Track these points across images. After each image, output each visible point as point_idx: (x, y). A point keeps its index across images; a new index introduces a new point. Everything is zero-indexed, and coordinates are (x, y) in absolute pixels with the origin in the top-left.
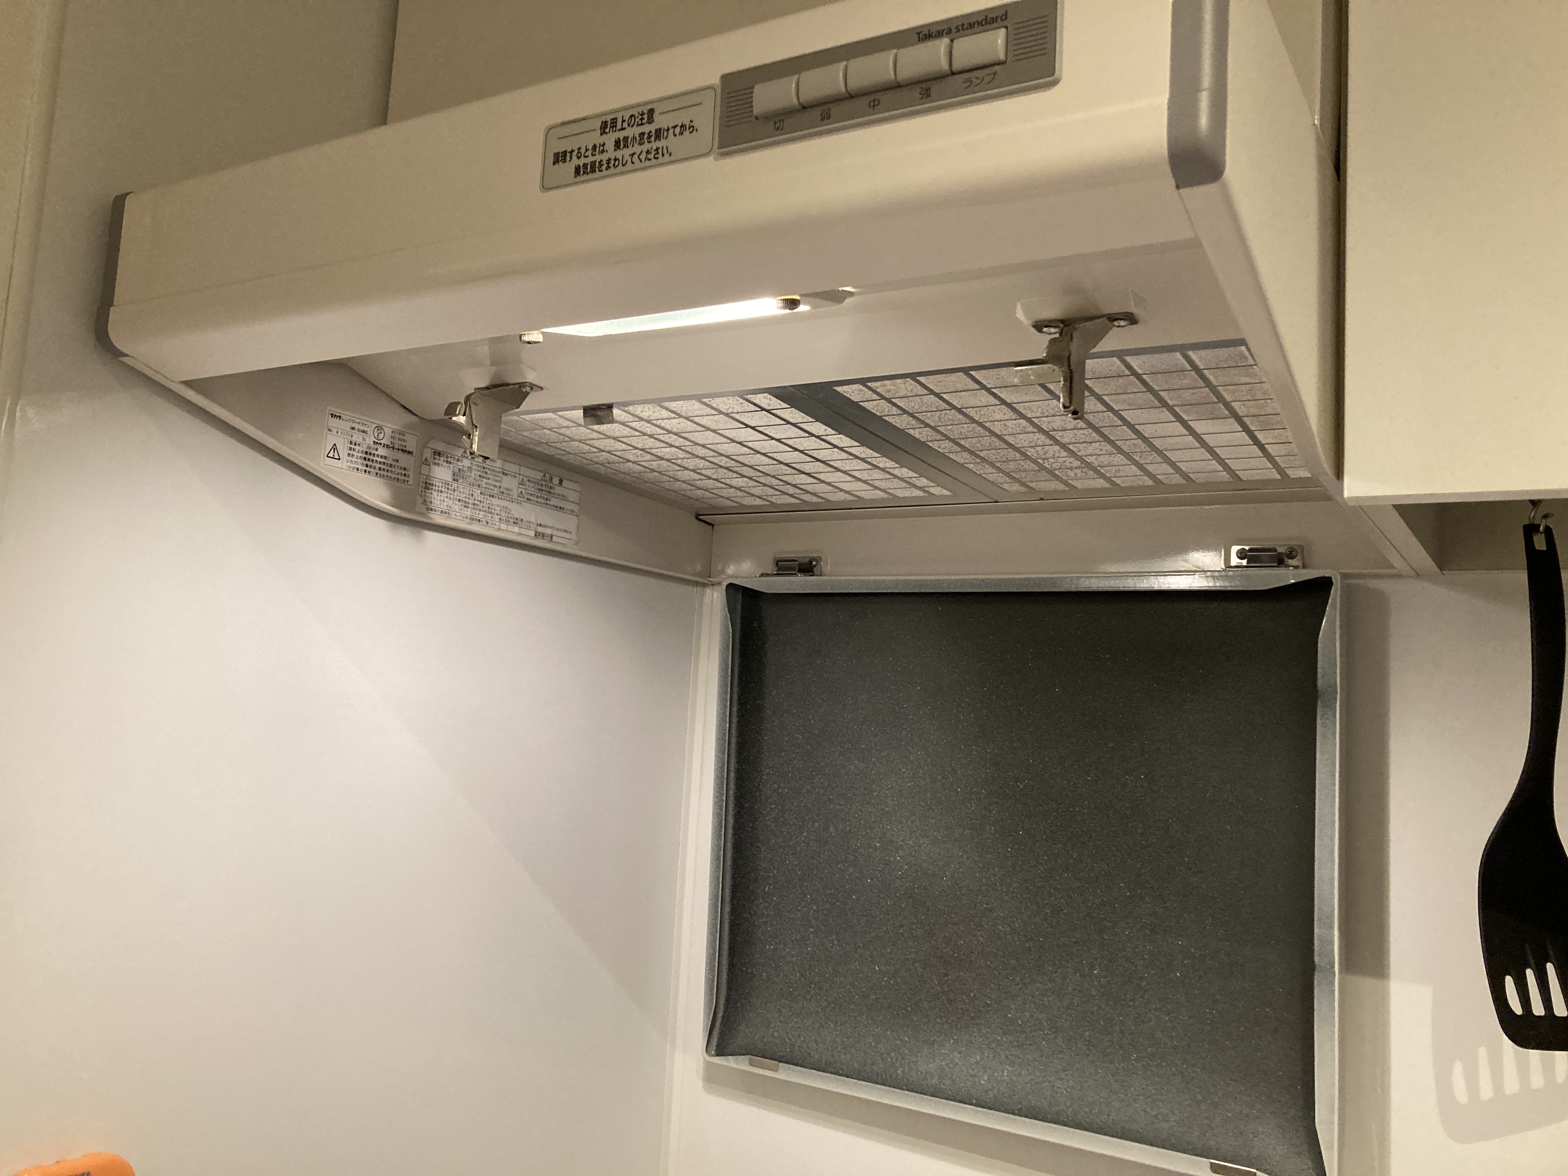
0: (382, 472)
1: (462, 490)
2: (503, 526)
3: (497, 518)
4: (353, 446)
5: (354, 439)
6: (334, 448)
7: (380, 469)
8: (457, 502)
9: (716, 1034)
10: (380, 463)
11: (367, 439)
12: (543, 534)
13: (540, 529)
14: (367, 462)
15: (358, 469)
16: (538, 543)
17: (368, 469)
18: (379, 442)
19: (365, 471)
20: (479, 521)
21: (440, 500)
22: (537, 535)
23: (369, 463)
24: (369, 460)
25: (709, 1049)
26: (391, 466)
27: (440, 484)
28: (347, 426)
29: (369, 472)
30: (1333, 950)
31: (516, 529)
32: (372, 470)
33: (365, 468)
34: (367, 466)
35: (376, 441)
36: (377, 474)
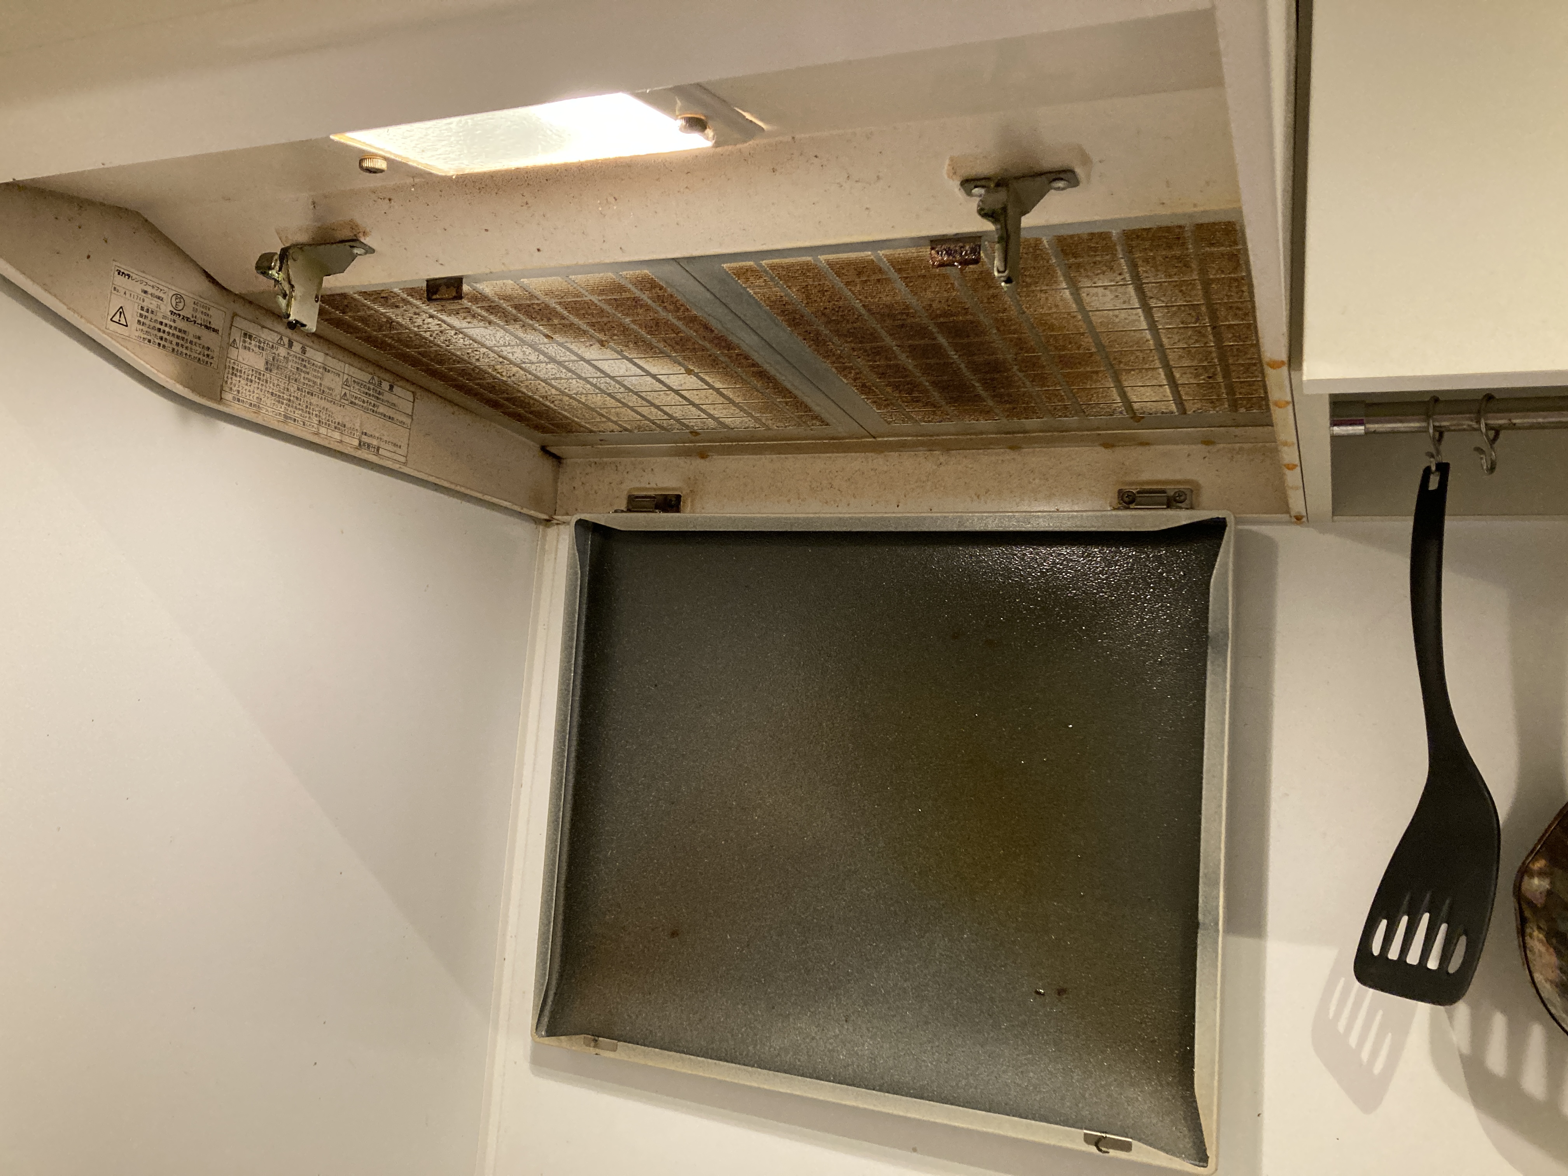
0: (180, 349)
1: (276, 382)
2: (323, 430)
3: (315, 420)
4: (144, 313)
5: (145, 304)
6: (121, 311)
7: (177, 344)
8: (270, 396)
9: (547, 1012)
10: (178, 337)
11: (162, 307)
12: (369, 445)
13: (365, 439)
14: (161, 334)
15: (149, 341)
16: (363, 454)
17: (162, 343)
18: (177, 312)
19: (159, 344)
20: (295, 420)
21: (249, 391)
22: (361, 445)
23: (165, 336)
24: (164, 332)
25: (539, 1028)
26: (191, 342)
27: (250, 372)
28: (138, 288)
29: (164, 346)
30: (1217, 907)
31: (337, 435)
32: (166, 344)
33: (159, 341)
34: (161, 338)
35: (175, 311)
36: (173, 350)
